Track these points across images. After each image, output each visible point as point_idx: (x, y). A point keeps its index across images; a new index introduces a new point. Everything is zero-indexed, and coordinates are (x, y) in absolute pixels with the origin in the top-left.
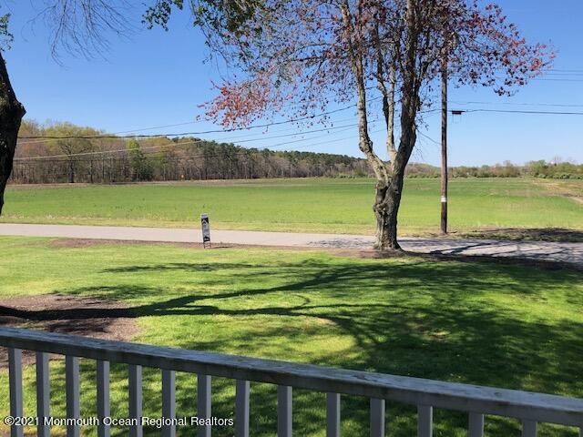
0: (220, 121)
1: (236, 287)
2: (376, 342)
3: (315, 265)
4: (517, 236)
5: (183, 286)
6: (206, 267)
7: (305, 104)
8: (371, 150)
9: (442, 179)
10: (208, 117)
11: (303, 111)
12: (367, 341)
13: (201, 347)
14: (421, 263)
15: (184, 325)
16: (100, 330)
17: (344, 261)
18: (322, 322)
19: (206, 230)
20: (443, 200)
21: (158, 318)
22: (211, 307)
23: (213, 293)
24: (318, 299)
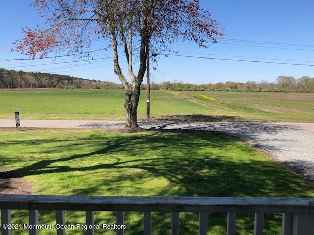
0: (26, 52)
1: (67, 154)
2: (178, 179)
3: (99, 138)
4: (184, 119)
5: (32, 155)
6: (33, 143)
7: (78, 45)
8: (121, 73)
9: (147, 90)
10: (18, 50)
11: (76, 49)
12: (173, 179)
13: (85, 192)
14: (154, 134)
15: (62, 179)
16: (6, 187)
17: (113, 135)
18: (139, 170)
19: (17, 120)
20: (148, 101)
21: (38, 176)
22: (64, 167)
23: (56, 159)
24: (122, 157)
